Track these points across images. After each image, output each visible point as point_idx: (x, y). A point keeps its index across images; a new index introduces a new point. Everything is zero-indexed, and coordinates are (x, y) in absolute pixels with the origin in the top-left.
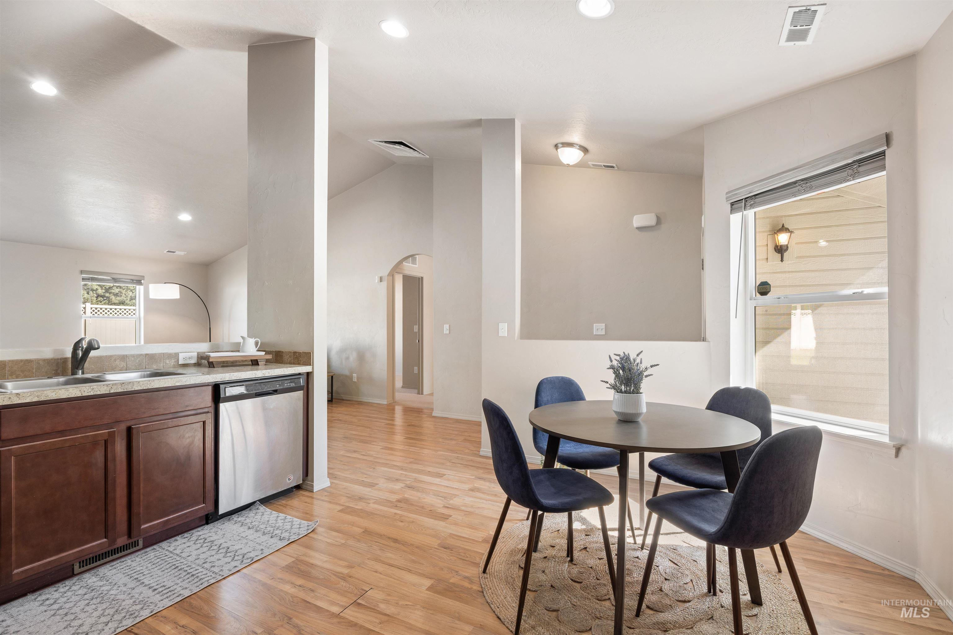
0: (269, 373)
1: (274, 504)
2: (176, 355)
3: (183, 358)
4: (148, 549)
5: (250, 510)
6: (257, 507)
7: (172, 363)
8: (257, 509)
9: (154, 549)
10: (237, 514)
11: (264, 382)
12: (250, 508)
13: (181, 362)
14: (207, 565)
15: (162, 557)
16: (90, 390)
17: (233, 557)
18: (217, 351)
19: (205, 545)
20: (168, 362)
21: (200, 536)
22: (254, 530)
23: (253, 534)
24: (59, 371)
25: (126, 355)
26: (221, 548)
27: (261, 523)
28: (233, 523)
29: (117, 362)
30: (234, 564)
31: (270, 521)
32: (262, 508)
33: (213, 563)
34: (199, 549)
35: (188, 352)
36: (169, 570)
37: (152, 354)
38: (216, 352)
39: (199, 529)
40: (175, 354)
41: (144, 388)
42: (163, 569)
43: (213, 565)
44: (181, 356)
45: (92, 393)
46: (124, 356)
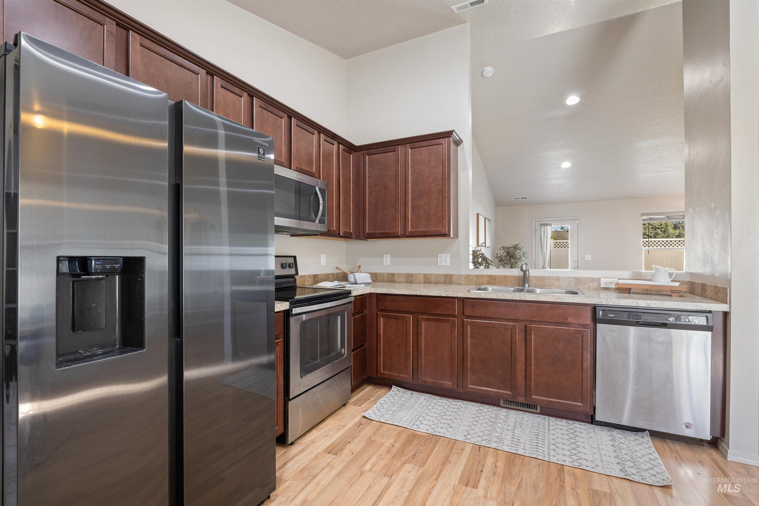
0: (655, 304)
1: (666, 443)
2: (599, 280)
3: (604, 283)
4: (542, 416)
5: (636, 434)
6: (643, 436)
7: (595, 286)
8: (642, 437)
9: (545, 418)
10: (621, 430)
11: (648, 313)
12: (636, 433)
13: (602, 286)
14: (552, 447)
15: (541, 425)
16: (501, 296)
17: (573, 454)
18: (640, 279)
19: (571, 435)
20: (591, 284)
21: (576, 428)
22: (614, 449)
23: (609, 451)
24: (520, 284)
25: (560, 277)
26: (575, 443)
27: (629, 449)
28: (609, 435)
29: (554, 281)
30: (567, 459)
31: (638, 452)
32: (647, 439)
33: (557, 448)
34: (564, 434)
35: (610, 278)
36: (533, 434)
37: (579, 278)
38: (638, 280)
39: (582, 424)
40: (598, 278)
41: (534, 300)
42: (531, 431)
43: (556, 449)
44: (603, 281)
45: (502, 298)
46: (558, 277)
